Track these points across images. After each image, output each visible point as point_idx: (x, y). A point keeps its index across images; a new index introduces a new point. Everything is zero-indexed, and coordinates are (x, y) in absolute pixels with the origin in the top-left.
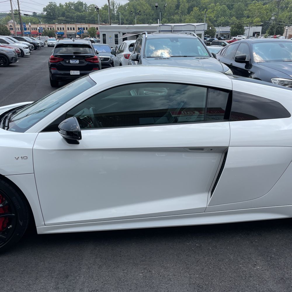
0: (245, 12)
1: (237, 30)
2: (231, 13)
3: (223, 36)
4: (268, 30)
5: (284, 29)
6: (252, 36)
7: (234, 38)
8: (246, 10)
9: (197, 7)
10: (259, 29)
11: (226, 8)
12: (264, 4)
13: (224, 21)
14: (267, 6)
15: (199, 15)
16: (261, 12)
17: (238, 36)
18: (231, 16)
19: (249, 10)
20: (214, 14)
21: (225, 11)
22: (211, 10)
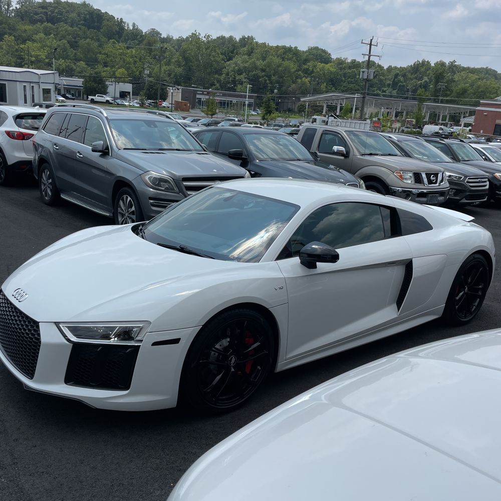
0: (100, 57)
1: (95, 85)
2: (76, 54)
3: (70, 92)
4: (144, 91)
5: (167, 91)
6: (119, 96)
7: (92, 99)
8: (100, 53)
9: (10, 34)
10: (128, 87)
11: (68, 45)
12: (128, 48)
13: (64, 66)
14: (134, 51)
15: (17, 50)
16: (125, 60)
17: (98, 96)
18: (77, 60)
19: (105, 54)
20: (46, 51)
21: (65, 50)
22: (39, 45)
